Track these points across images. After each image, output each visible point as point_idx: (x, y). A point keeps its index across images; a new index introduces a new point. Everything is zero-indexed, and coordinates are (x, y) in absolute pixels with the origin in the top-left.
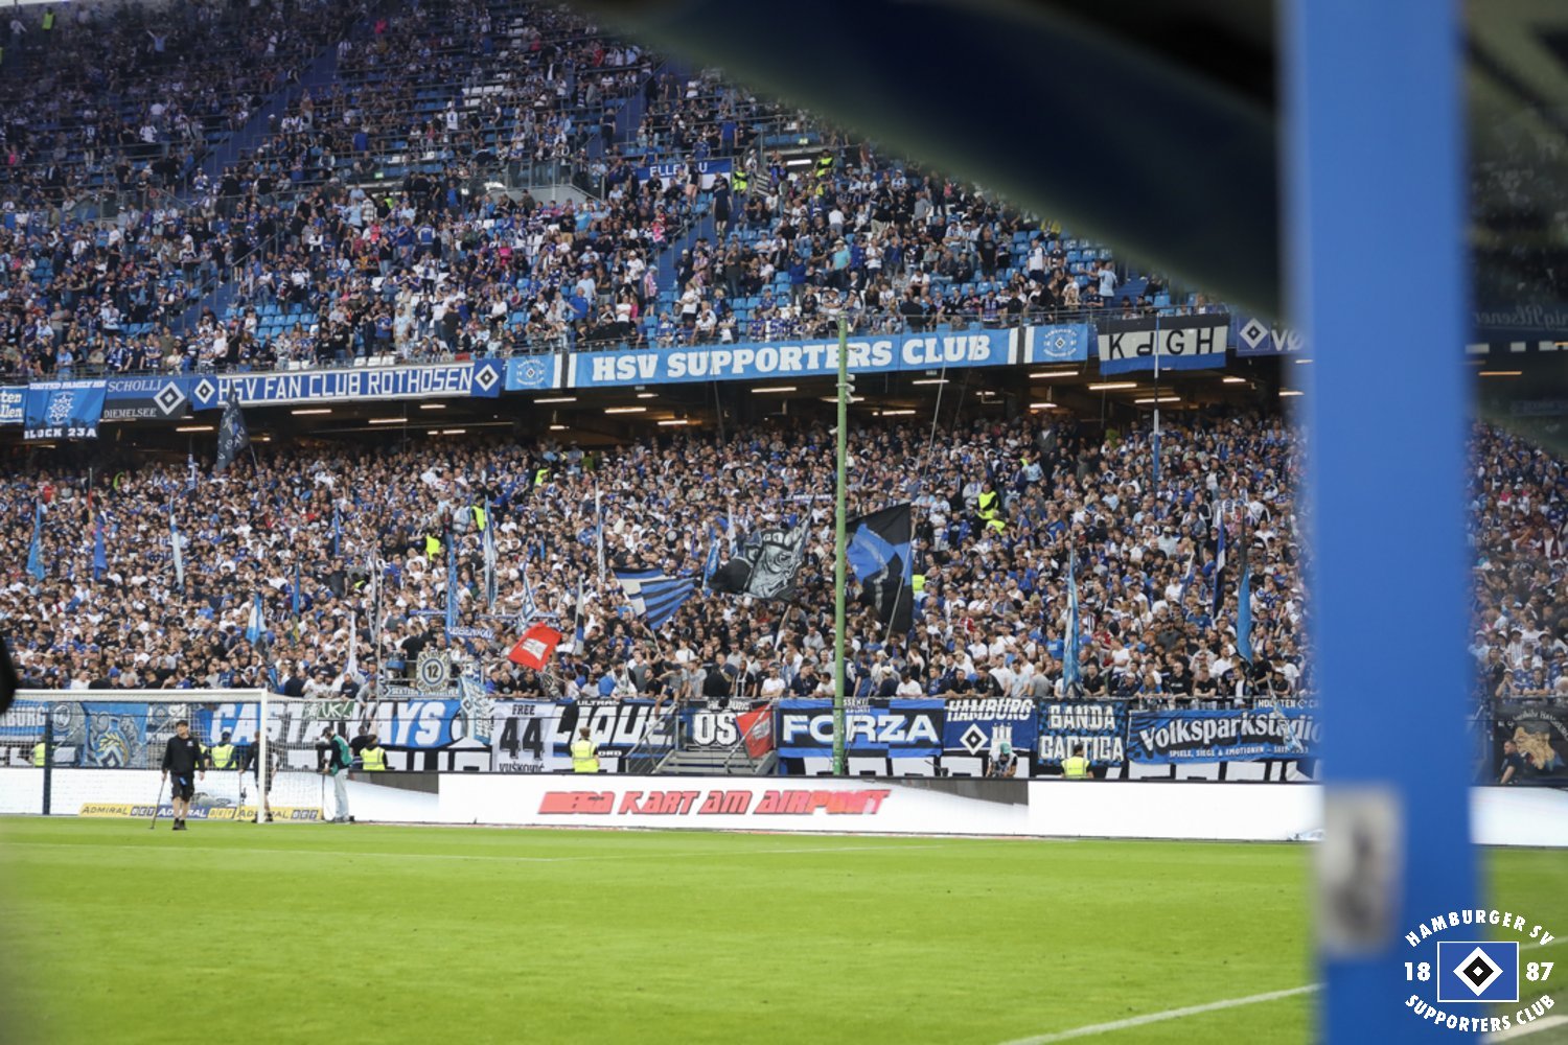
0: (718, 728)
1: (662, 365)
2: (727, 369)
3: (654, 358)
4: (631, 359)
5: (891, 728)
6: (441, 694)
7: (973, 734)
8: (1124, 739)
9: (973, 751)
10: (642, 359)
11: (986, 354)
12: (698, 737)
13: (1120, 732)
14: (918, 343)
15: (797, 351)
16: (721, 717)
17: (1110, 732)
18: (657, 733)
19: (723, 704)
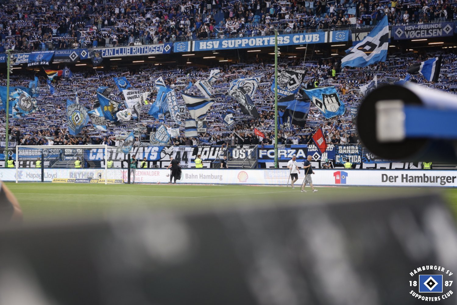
0: (240, 154)
1: (221, 44)
2: (240, 45)
3: (218, 42)
4: (211, 42)
5: (291, 153)
6: (157, 145)
7: (316, 155)
8: (361, 156)
9: (316, 160)
10: (214, 42)
11: (318, 40)
12: (234, 157)
13: (360, 154)
14: (298, 36)
15: (261, 39)
16: (241, 151)
17: (357, 154)
18: (221, 155)
19: (241, 147)
